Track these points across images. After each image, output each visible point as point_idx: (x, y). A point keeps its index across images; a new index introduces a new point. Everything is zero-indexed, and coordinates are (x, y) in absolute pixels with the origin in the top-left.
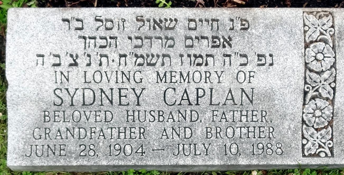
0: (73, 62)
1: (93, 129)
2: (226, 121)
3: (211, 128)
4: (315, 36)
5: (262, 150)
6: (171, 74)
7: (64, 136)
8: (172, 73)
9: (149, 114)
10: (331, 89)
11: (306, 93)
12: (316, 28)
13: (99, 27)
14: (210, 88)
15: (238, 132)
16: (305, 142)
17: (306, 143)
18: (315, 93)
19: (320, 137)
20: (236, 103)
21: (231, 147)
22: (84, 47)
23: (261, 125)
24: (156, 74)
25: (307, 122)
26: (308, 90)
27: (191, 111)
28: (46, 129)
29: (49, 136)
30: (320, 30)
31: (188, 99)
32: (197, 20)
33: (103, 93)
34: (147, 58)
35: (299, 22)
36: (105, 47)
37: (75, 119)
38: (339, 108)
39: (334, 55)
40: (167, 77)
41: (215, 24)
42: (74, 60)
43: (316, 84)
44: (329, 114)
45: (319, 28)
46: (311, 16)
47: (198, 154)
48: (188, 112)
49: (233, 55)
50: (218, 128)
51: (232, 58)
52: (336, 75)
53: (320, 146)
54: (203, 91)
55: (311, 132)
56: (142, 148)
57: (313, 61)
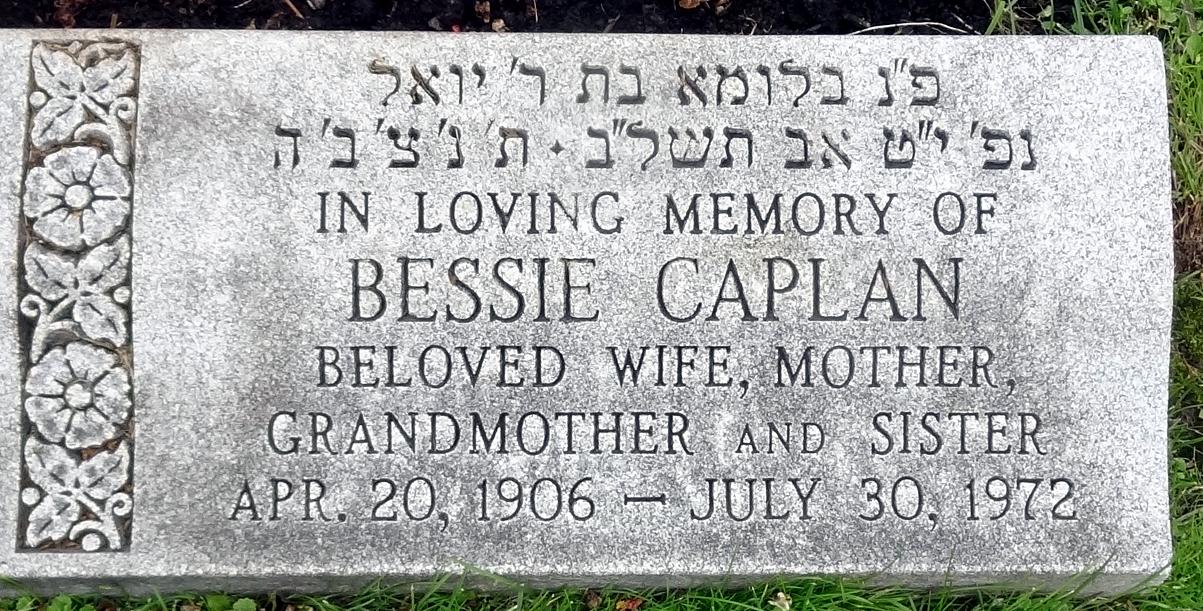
4: (65, 127)
10: (115, 308)
11: (26, 326)
12: (73, 98)
16: (30, 497)
17: (33, 502)
18: (58, 325)
19: (85, 480)
25: (41, 428)
26: (33, 313)
30: (85, 107)
35: (12, 78)
38: (149, 378)
39: (128, 189)
43: (62, 293)
44: (119, 397)
45: (82, 99)
46: (59, 55)
52: (130, 259)
53: (86, 514)
55: (56, 463)
57: (51, 211)
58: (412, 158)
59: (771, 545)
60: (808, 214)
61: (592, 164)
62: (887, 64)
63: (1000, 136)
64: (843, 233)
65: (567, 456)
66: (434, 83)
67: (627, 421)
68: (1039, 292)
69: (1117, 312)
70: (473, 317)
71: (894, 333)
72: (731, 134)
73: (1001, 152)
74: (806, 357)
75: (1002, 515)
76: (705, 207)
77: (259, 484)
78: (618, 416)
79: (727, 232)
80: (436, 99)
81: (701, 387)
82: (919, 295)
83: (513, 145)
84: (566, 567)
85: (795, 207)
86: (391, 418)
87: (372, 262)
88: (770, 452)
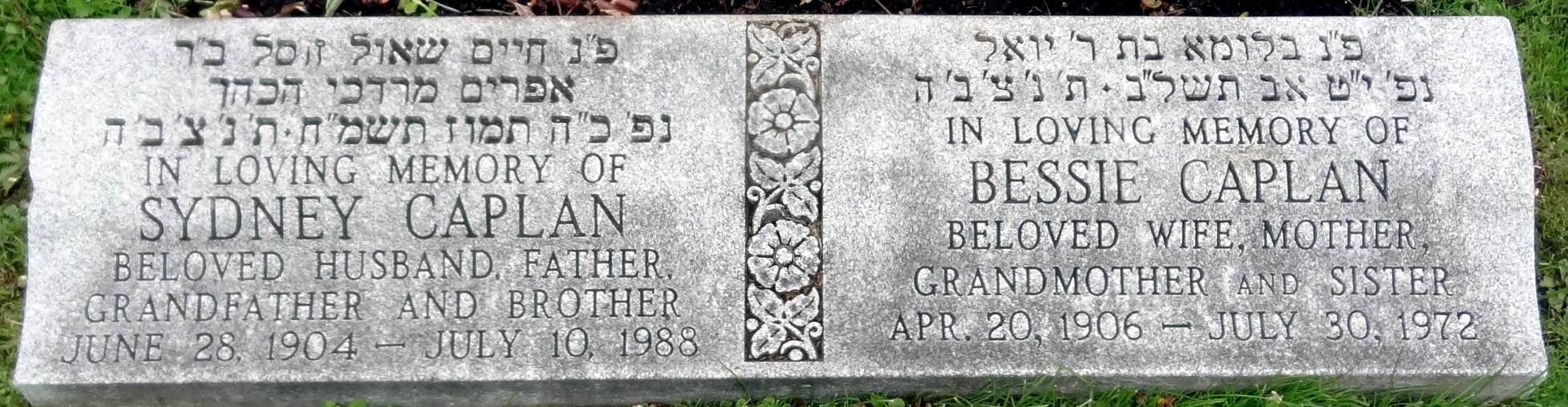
0: (192, 136)
1: (233, 297)
2: (560, 276)
3: (521, 293)
4: (773, 76)
5: (646, 345)
6: (425, 162)
7: (160, 314)
8: (428, 159)
9: (372, 261)
10: (811, 195)
11: (750, 208)
12: (777, 57)
13: (261, 59)
14: (518, 196)
15: (589, 303)
16: (752, 325)
17: (755, 328)
18: (772, 207)
19: (790, 313)
20: (583, 232)
21: (570, 338)
22: (220, 102)
23: (645, 286)
24: (388, 161)
25: (758, 278)
26: (756, 198)
27: (474, 252)
28: (118, 296)
29: (125, 314)
30: (785, 63)
31: (466, 223)
32: (495, 41)
33: (259, 209)
34: (369, 127)
35: (735, 45)
36: (270, 102)
37: (191, 272)
38: (833, 243)
39: (818, 116)
40: (414, 169)
41: (536, 51)
42: (196, 133)
43: (775, 185)
44: (812, 257)
45: (783, 58)
46: (766, 31)
47: (488, 354)
48: (468, 255)
49: (575, 118)
50: (540, 294)
51: (573, 124)
52: (822, 162)
53: (790, 336)
54: (500, 203)
55: (769, 302)
56: (350, 342)
57: (766, 131)
58: (1008, 95)
59: (1267, 356)
60: (1280, 131)
61: (1130, 99)
62: (1324, 34)
63: (1406, 80)
64: (1305, 143)
65: (1122, 296)
66: (1020, 47)
67: (1161, 273)
68: (1442, 182)
69: (1497, 196)
70: (1055, 200)
71: (1344, 211)
72: (1223, 79)
73: (1408, 90)
74: (1284, 230)
75: (1425, 336)
76: (1210, 126)
77: (910, 315)
78: (1155, 269)
79: (1226, 143)
80: (1022, 57)
81: (1212, 249)
82: (1360, 185)
83: (1076, 86)
84: (1126, 370)
85: (1271, 126)
86: (999, 271)
87: (986, 163)
88: (1261, 293)
